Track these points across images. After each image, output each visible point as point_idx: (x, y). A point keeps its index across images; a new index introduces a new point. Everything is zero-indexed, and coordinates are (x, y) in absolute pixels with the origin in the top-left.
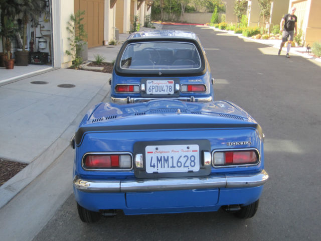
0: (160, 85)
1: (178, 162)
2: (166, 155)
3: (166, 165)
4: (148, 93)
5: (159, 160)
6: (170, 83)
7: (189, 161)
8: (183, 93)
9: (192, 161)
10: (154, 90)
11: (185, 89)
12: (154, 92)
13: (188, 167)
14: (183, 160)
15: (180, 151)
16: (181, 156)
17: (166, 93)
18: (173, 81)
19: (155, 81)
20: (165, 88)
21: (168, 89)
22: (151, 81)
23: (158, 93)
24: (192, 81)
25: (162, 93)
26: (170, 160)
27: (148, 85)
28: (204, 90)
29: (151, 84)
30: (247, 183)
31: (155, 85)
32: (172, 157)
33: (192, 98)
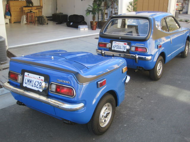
0: (119, 45)
1: (35, 84)
2: (31, 79)
3: (30, 84)
4: (113, 49)
5: (28, 81)
6: (125, 44)
7: (39, 85)
8: (132, 51)
9: (40, 85)
10: (116, 48)
11: (133, 49)
12: (116, 49)
13: (38, 88)
14: (37, 83)
15: (36, 79)
16: (36, 81)
17: (122, 50)
18: (127, 43)
19: (117, 42)
20: (122, 47)
21: (124, 48)
22: (115, 42)
23: (118, 50)
24: (138, 45)
25: (120, 50)
26: (32, 82)
27: (113, 44)
28: (146, 51)
29: (115, 44)
30: (58, 106)
31: (117, 45)
32: (33, 81)
33: (136, 56)
